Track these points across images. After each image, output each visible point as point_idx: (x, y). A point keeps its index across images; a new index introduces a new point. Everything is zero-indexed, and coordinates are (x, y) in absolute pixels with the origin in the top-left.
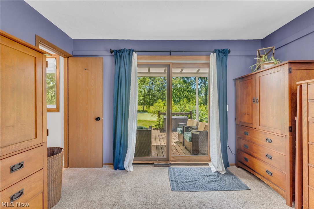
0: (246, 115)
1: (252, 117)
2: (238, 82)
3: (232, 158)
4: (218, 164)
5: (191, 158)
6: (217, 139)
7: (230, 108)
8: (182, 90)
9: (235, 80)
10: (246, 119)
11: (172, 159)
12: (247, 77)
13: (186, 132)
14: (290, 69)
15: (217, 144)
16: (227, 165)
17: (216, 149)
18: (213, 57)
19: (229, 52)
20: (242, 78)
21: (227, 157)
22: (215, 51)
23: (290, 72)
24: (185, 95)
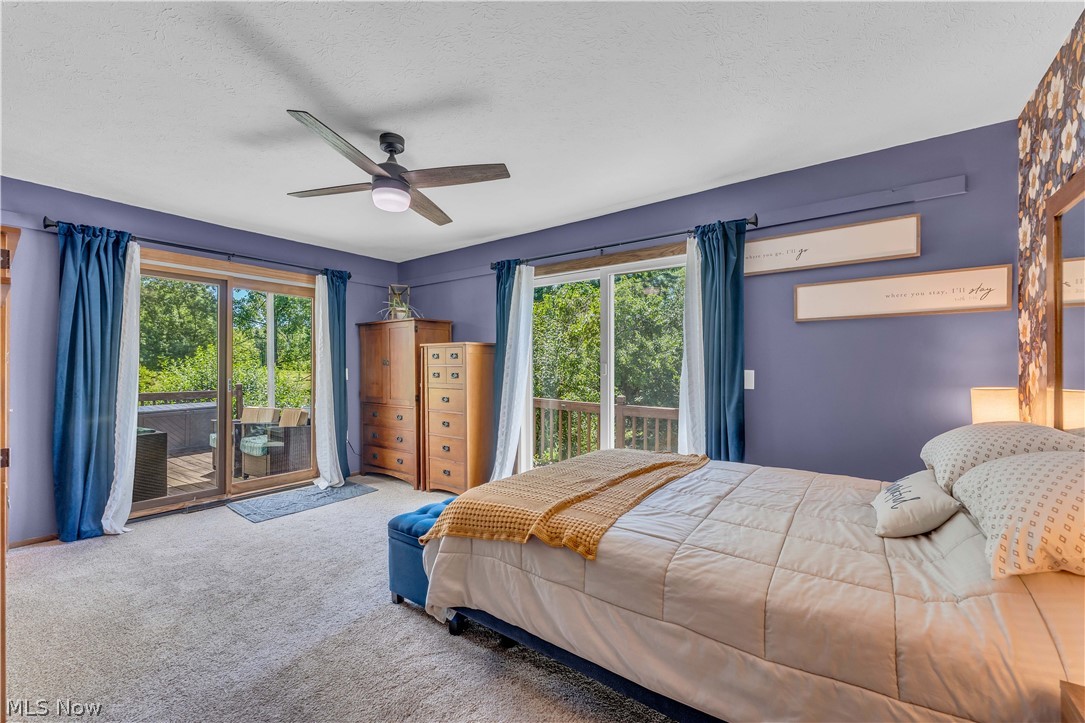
0: (375, 386)
1: (382, 388)
2: (363, 329)
3: (354, 462)
4: (331, 476)
5: (275, 480)
6: (330, 430)
7: (351, 374)
8: (161, 298)
9: (359, 325)
10: (374, 392)
11: (233, 490)
12: (376, 324)
13: (245, 436)
14: (416, 327)
15: (330, 439)
16: (346, 473)
17: (328, 449)
18: (321, 284)
19: (350, 277)
20: (368, 325)
21: (347, 460)
22: (325, 272)
23: (416, 331)
24: (178, 321)
